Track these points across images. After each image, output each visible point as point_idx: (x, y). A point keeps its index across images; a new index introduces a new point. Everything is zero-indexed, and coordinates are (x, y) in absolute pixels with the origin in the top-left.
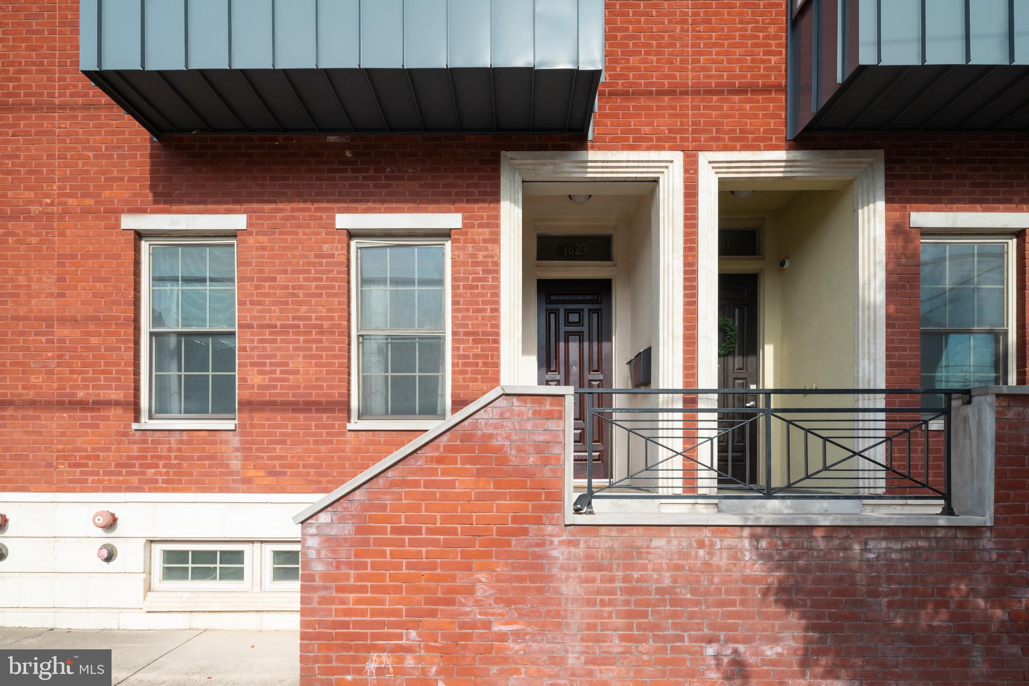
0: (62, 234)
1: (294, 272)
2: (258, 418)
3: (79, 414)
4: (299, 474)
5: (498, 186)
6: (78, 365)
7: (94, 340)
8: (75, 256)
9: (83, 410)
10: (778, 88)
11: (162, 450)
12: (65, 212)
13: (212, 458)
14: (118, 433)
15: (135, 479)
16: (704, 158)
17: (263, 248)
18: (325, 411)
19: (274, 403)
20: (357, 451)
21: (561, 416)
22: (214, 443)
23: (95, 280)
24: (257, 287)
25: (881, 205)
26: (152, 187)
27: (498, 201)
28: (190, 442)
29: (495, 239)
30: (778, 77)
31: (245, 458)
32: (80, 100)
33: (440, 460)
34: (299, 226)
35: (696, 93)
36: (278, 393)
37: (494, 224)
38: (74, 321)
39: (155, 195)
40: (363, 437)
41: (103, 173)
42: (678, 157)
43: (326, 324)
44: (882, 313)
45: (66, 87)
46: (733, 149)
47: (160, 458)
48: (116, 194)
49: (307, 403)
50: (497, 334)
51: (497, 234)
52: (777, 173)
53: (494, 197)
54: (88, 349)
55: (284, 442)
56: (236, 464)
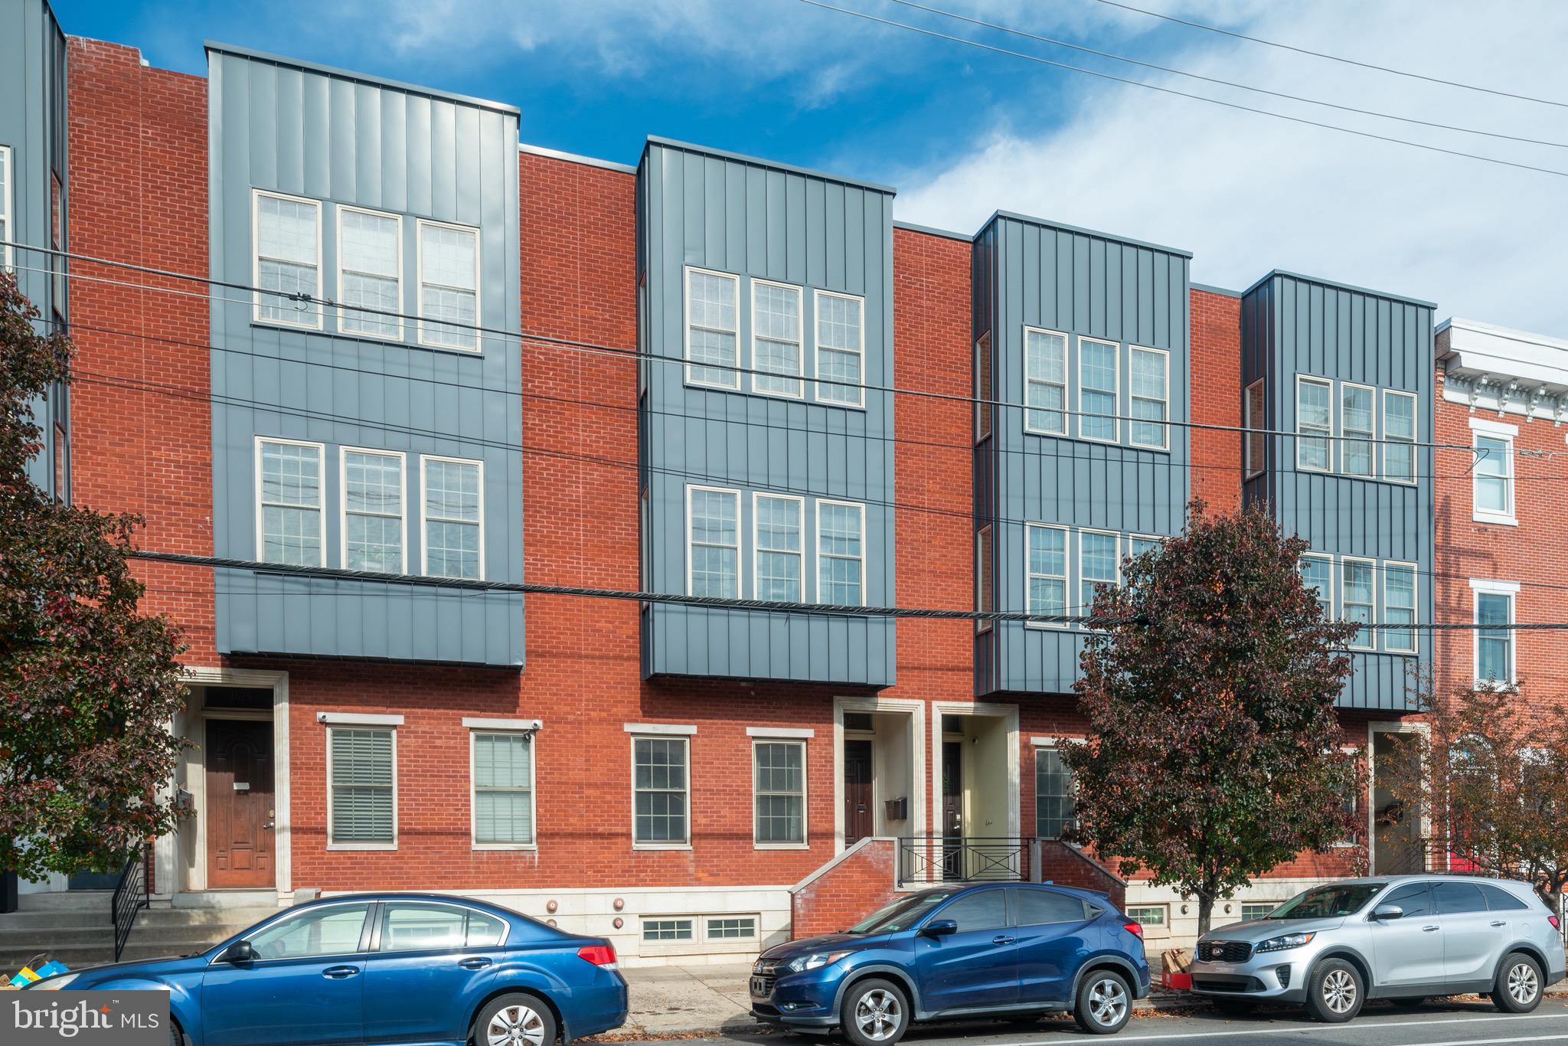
0: (588, 733)
1: (723, 759)
2: (703, 843)
3: (600, 841)
4: (727, 875)
5: (832, 714)
6: (598, 812)
7: (608, 797)
8: (595, 747)
9: (602, 838)
10: (969, 669)
11: (649, 862)
12: (590, 719)
13: (678, 866)
14: (623, 853)
15: (633, 880)
16: (935, 704)
17: (706, 745)
18: (741, 839)
19: (713, 834)
20: (759, 861)
21: (893, 849)
22: (679, 857)
23: (608, 761)
24: (703, 768)
25: (1017, 733)
26: (642, 707)
27: (832, 723)
28: (665, 857)
29: (831, 744)
30: (970, 663)
31: (697, 866)
32: (597, 653)
33: (848, 867)
34: (725, 733)
35: (930, 669)
36: (716, 828)
37: (830, 735)
38: (595, 786)
39: (644, 712)
40: (762, 854)
41: (612, 697)
42: (922, 703)
43: (741, 789)
44: (1018, 789)
45: (589, 645)
46: (949, 700)
47: (648, 866)
48: (620, 710)
49: (731, 834)
50: (833, 796)
51: (833, 741)
52: (970, 713)
53: (830, 720)
54: (604, 802)
55: (718, 857)
56: (691, 870)
